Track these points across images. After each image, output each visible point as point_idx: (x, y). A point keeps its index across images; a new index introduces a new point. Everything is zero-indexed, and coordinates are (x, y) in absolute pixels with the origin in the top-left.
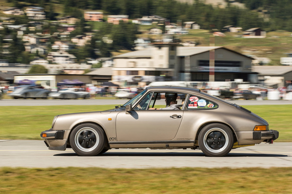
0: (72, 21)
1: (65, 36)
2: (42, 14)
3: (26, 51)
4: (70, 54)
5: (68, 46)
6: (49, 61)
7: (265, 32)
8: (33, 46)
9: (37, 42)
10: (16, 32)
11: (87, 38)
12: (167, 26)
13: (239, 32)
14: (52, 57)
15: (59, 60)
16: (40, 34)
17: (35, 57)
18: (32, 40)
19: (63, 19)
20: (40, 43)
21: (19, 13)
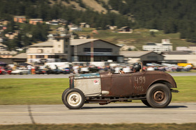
0: (5, 23)
1: (1, 33)
4: (4, 44)
5: (2, 40)
7: (132, 29)
11: (15, 34)
12: (69, 26)
13: (115, 29)
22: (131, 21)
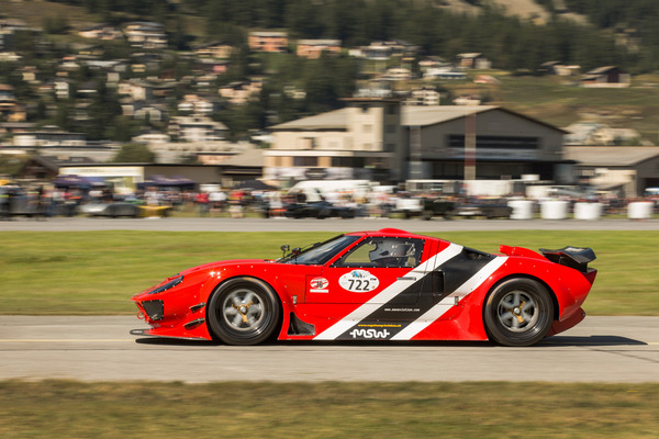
0: (222, 52)
1: (207, 84)
2: (161, 38)
3: (125, 114)
4: (215, 120)
5: (211, 105)
6: (172, 136)
7: (628, 75)
8: (139, 104)
9: (147, 95)
10: (105, 75)
11: (253, 88)
12: (422, 63)
13: (572, 75)
14: (178, 127)
15: (191, 134)
16: (155, 78)
17: (142, 128)
18: (138, 92)
19: (203, 48)
20: (152, 97)
21: (112, 35)
22: (623, 48)
